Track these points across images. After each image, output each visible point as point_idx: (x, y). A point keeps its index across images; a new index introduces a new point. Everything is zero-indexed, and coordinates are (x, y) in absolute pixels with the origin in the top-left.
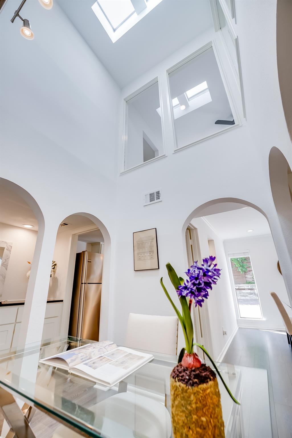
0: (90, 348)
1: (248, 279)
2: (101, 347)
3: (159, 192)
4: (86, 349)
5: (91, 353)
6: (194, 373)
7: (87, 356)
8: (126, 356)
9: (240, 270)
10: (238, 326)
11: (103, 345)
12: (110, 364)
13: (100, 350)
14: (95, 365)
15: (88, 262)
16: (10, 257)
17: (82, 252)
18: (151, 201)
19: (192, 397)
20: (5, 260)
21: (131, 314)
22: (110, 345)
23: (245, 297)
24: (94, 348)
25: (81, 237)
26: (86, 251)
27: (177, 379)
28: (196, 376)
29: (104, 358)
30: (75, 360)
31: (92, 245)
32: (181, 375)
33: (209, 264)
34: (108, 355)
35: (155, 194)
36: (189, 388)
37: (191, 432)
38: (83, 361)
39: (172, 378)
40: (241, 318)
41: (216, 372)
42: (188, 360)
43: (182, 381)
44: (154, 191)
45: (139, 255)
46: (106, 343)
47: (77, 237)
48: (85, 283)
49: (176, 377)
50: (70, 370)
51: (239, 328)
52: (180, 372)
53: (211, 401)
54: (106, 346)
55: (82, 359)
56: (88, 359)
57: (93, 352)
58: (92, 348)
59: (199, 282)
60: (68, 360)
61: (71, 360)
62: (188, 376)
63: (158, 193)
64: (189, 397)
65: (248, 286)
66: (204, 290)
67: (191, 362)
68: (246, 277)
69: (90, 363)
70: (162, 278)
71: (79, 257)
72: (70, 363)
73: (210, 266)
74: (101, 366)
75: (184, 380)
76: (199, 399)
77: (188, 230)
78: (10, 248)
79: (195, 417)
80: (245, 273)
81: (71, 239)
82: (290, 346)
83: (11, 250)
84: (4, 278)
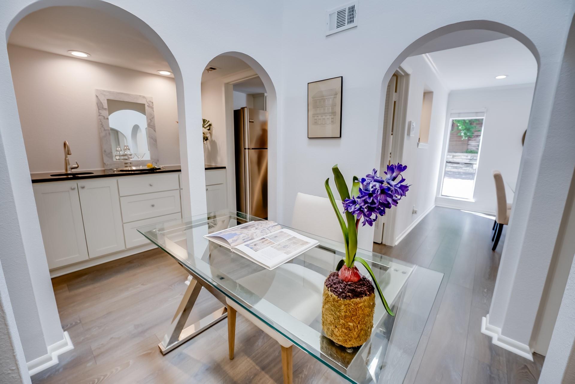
0: (253, 228)
1: (469, 147)
2: (263, 228)
3: (353, 7)
4: (248, 230)
5: (253, 234)
6: (349, 287)
7: (249, 236)
8: (290, 239)
9: (462, 134)
10: (435, 204)
11: (266, 226)
12: (271, 247)
13: (263, 231)
14: (257, 247)
15: (250, 122)
16: (154, 115)
17: (241, 108)
18: (338, 27)
19: (343, 306)
20: (150, 119)
21: (299, 193)
22: (274, 226)
23: (457, 169)
24: (256, 229)
25: (238, 86)
26: (246, 107)
27: (330, 288)
28: (351, 291)
29: (266, 240)
30: (237, 241)
31: (254, 97)
32: (335, 286)
33: (394, 174)
34: (271, 237)
35: (347, 12)
36: (340, 300)
37: (337, 330)
38: (245, 242)
39: (326, 286)
40: (442, 195)
41: (374, 286)
42: (345, 273)
43: (334, 292)
44: (345, 5)
45: (314, 117)
46: (270, 224)
47: (231, 87)
48: (248, 149)
49: (329, 287)
50: (232, 249)
51: (436, 206)
52: (335, 284)
53: (362, 312)
54: (269, 228)
55: (244, 240)
56: (250, 240)
57: (255, 233)
58: (254, 228)
59: (373, 200)
60: (230, 241)
61: (233, 240)
62: (342, 289)
63: (352, 9)
64: (340, 306)
65: (467, 156)
66: (377, 210)
67: (348, 276)
68: (468, 145)
69: (252, 244)
70: (329, 179)
71: (238, 115)
72: (231, 243)
73: (394, 179)
74: (263, 248)
75: (336, 292)
76: (350, 309)
77: (395, 78)
78: (150, 103)
79: (342, 321)
80: (470, 139)
81: (223, 89)
82: (492, 232)
83: (153, 106)
84: (155, 141)
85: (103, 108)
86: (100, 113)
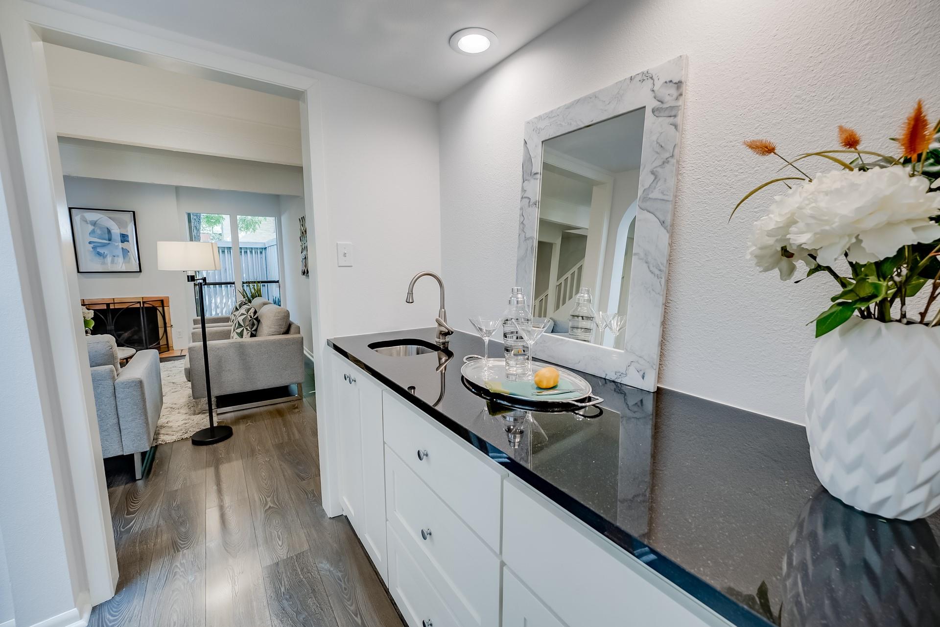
83: (680, 103)
84: (657, 272)
85: (531, 175)
86: (524, 191)
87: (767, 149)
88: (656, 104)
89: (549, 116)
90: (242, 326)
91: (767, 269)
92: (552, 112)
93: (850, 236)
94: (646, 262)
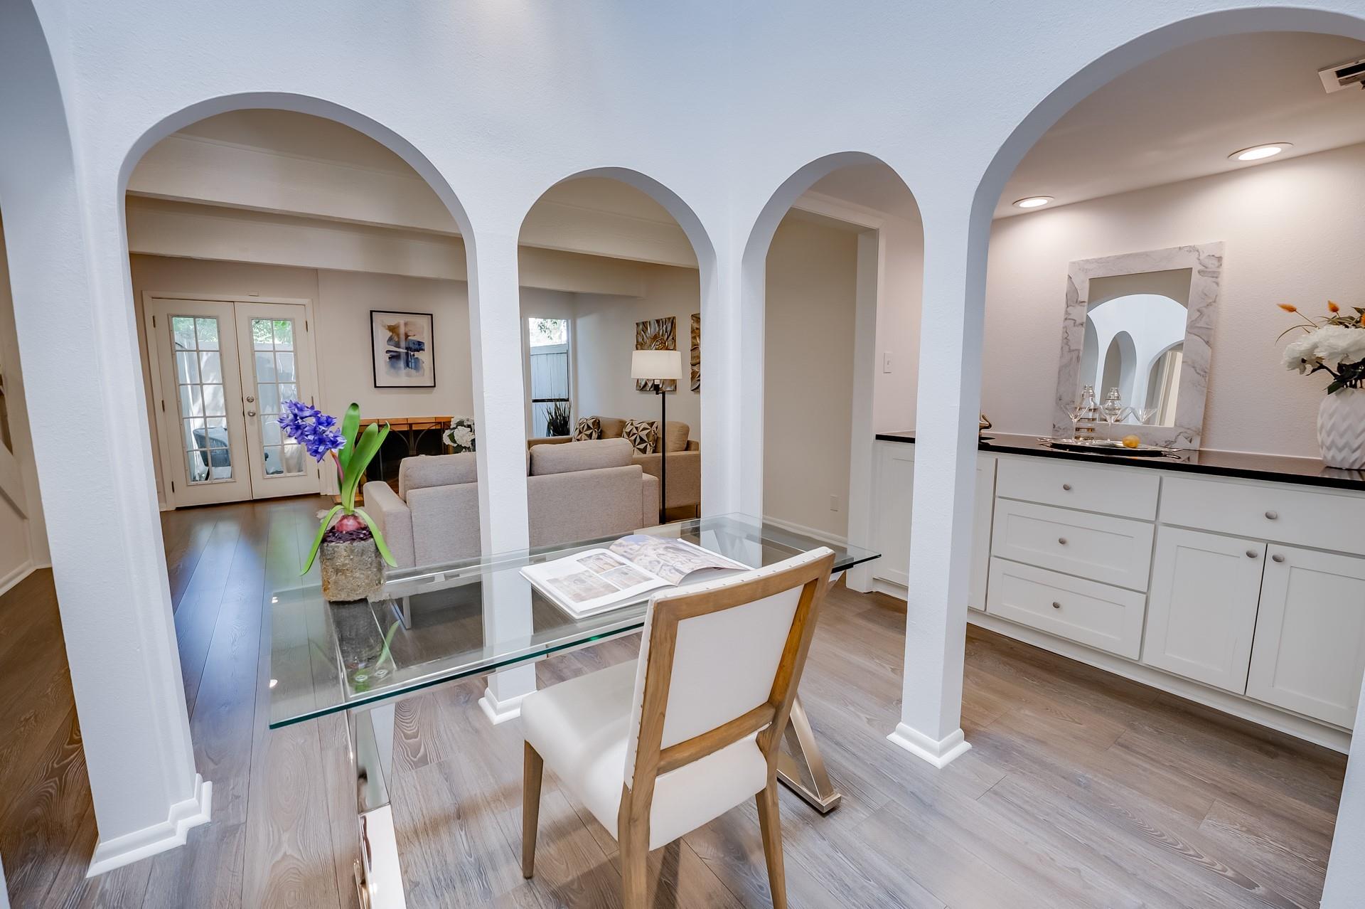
16: (1217, 296)
20: (1199, 311)
78: (1212, 264)
83: (1220, 270)
84: (1202, 373)
85: (1077, 302)
86: (1067, 313)
87: (1292, 310)
88: (1201, 268)
89: (1098, 261)
90: (646, 442)
91: (1294, 369)
92: (1101, 259)
93: (1344, 354)
94: (1194, 367)
